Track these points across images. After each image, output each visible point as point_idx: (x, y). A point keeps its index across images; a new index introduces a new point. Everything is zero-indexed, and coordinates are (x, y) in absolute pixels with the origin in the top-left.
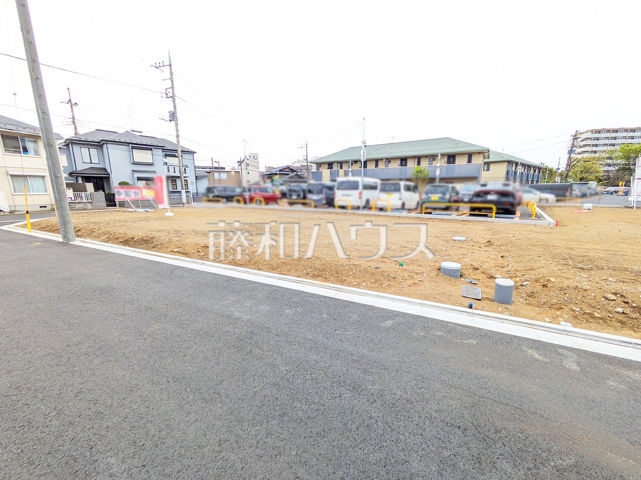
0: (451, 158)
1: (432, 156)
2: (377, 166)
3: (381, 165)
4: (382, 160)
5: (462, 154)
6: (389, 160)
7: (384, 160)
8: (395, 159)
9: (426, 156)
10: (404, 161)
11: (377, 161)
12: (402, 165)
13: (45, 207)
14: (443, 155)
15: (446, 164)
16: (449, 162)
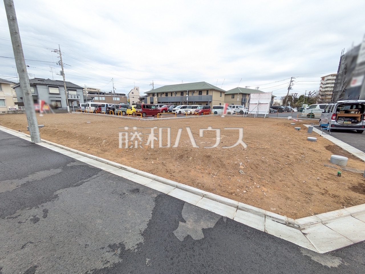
0: (200, 92)
1: (193, 91)
2: (172, 96)
3: (174, 95)
4: (174, 92)
5: (204, 90)
6: (176, 93)
7: (174, 93)
8: (179, 92)
9: (191, 91)
10: (182, 93)
11: (172, 93)
12: (181, 95)
13: (5, 112)
14: (197, 91)
15: (198, 95)
16: (199, 94)
